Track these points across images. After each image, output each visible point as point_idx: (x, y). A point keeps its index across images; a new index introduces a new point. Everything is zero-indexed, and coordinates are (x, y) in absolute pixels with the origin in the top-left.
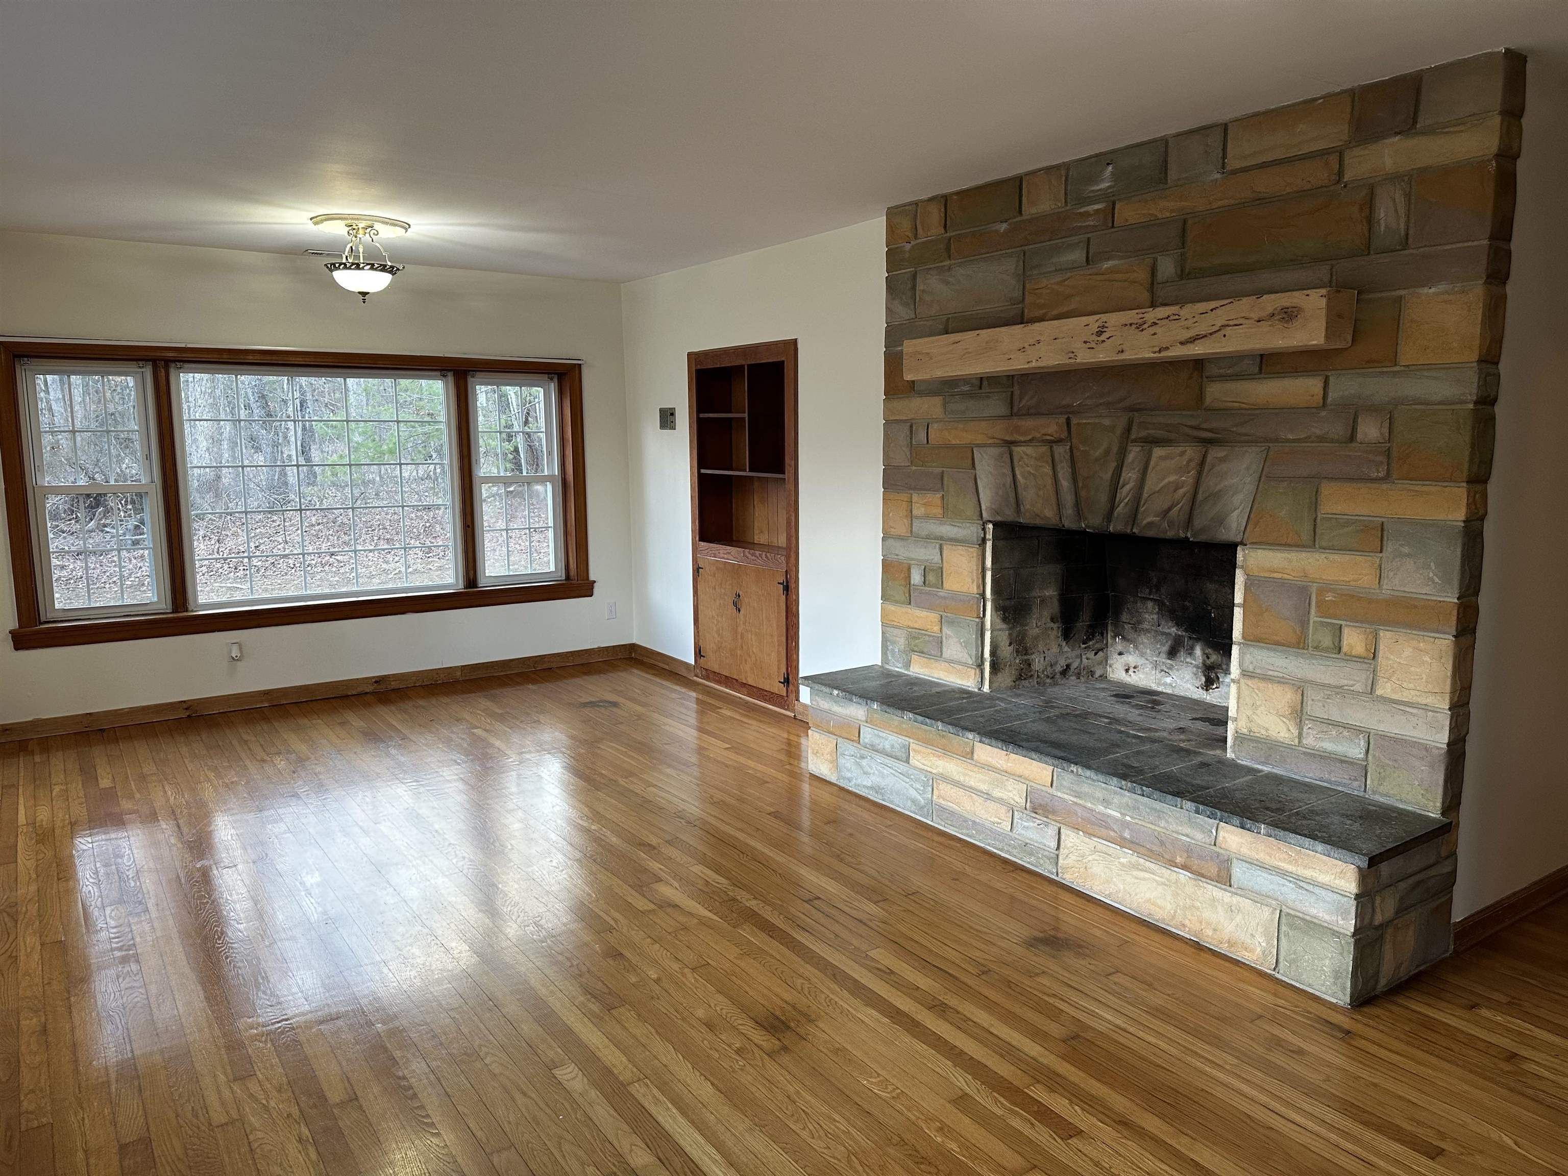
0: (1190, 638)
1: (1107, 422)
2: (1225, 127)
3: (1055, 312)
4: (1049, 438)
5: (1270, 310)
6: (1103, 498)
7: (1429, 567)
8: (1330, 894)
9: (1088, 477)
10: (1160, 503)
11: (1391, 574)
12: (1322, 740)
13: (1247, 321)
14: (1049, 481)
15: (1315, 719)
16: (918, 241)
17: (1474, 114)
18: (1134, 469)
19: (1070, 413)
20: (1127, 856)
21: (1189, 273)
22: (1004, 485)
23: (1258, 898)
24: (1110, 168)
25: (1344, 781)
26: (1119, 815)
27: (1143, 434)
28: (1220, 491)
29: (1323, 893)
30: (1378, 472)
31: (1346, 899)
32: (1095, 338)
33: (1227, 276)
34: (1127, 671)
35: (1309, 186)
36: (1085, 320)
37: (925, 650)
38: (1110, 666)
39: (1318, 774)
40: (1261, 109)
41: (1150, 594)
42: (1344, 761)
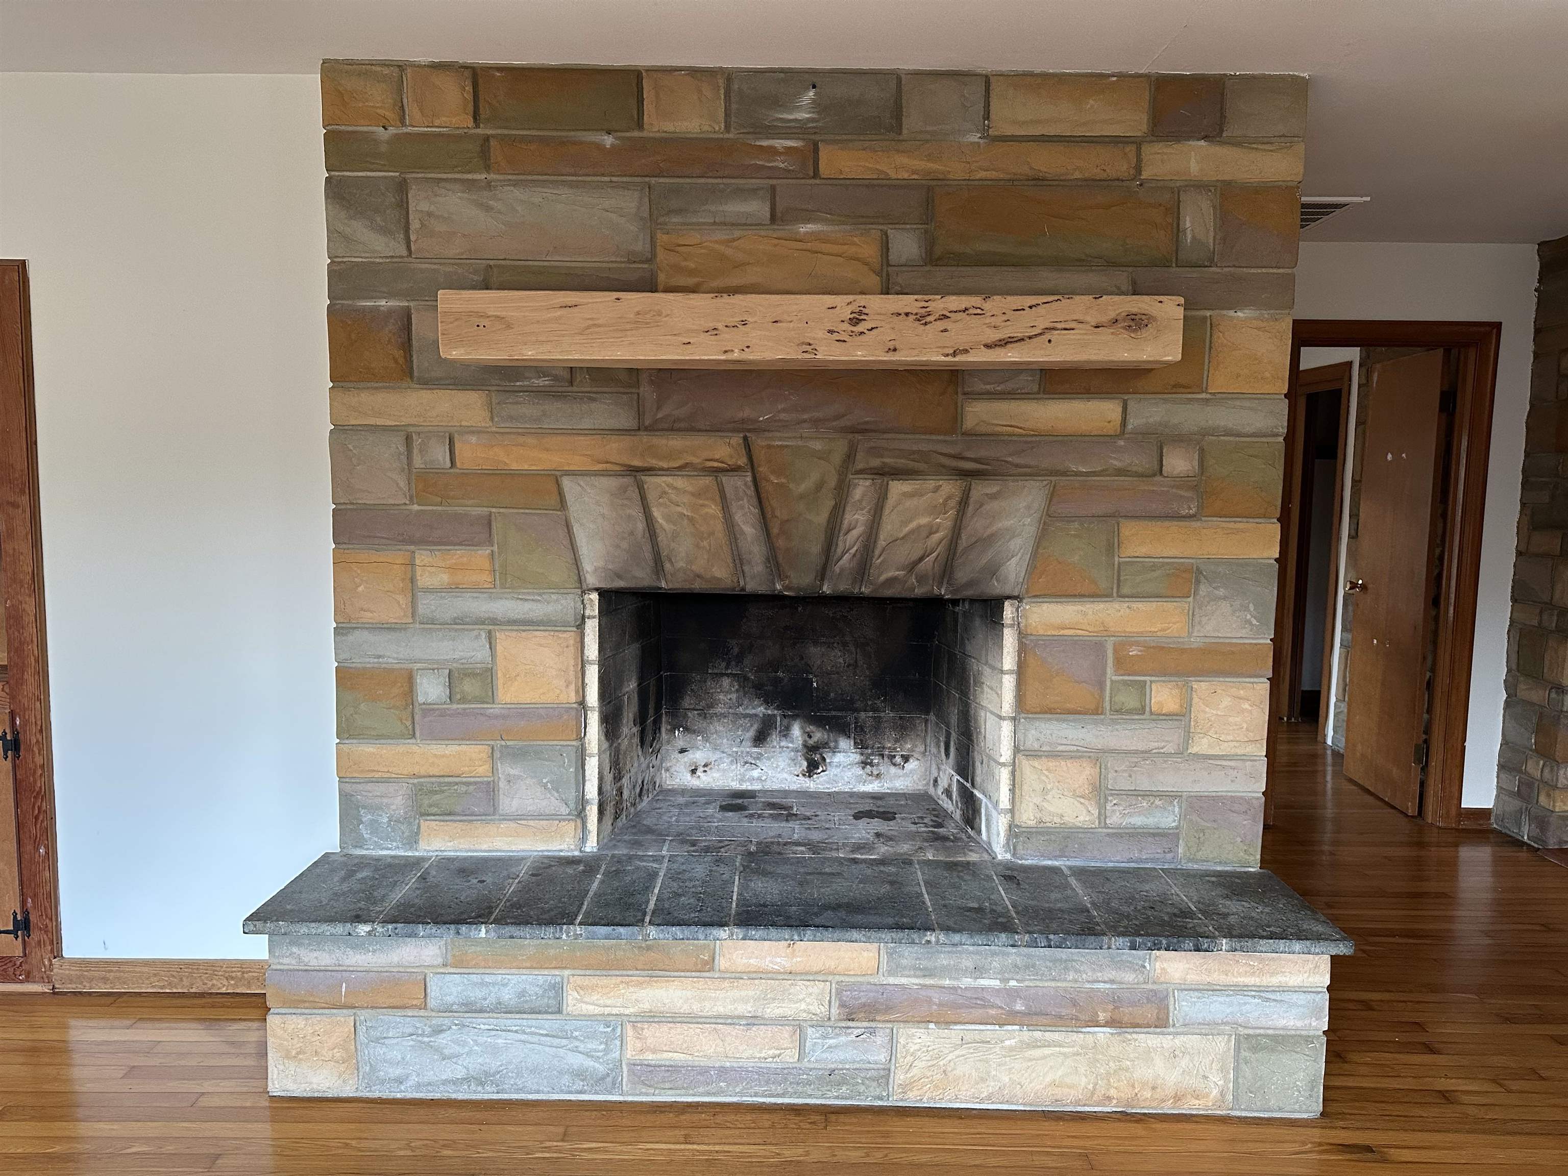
0: (784, 716)
1: (817, 445)
2: (987, 80)
3: (715, 284)
4: (716, 464)
5: (1112, 315)
6: (815, 549)
7: (1247, 609)
8: (1302, 996)
9: (788, 521)
10: (905, 554)
11: (1204, 620)
12: (1130, 815)
13: (1081, 326)
14: (719, 527)
15: (1119, 793)
16: (405, 130)
17: (1284, 136)
18: (862, 509)
19: (749, 431)
20: (1014, 1035)
21: (940, 259)
22: (632, 533)
23: (1209, 1028)
24: (811, 94)
25: (1157, 856)
26: (997, 982)
27: (876, 462)
28: (992, 535)
29: (1295, 996)
30: (1190, 508)
31: (1320, 996)
32: (846, 326)
33: (994, 269)
34: (694, 771)
35: (1104, 176)
36: (829, 300)
37: (458, 809)
38: (667, 770)
39: (1127, 855)
40: (1038, 70)
41: (727, 668)
42: (1158, 834)
